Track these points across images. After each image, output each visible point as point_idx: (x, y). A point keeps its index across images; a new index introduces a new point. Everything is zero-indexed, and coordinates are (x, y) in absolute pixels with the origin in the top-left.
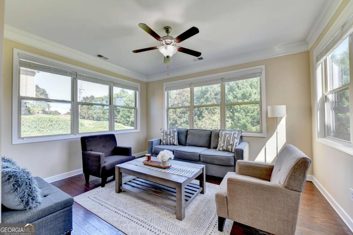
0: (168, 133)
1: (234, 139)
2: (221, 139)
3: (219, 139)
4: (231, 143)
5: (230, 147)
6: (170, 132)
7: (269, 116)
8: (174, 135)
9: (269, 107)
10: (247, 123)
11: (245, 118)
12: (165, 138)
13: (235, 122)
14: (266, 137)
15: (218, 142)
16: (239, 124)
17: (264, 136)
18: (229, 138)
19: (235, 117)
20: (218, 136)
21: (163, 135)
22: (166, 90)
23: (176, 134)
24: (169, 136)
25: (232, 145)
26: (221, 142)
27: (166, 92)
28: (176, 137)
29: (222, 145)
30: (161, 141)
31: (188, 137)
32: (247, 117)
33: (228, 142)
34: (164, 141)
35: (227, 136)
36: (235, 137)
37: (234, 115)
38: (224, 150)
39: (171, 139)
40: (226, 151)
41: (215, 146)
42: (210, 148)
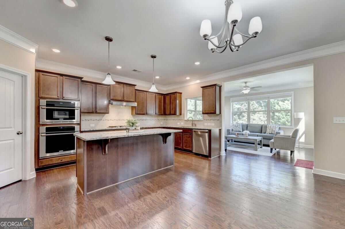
0: (237, 126)
2: (268, 128)
3: (267, 128)
4: (274, 130)
5: (273, 132)
6: (238, 125)
7: (295, 117)
8: (240, 127)
9: (295, 113)
10: (287, 122)
11: (285, 118)
12: (235, 128)
13: (275, 121)
14: (294, 128)
15: (266, 130)
16: (279, 123)
17: (292, 128)
18: (273, 128)
19: (275, 117)
20: (266, 127)
21: (234, 127)
22: (232, 102)
23: (241, 126)
24: (237, 127)
25: (274, 131)
27: (232, 103)
28: (241, 128)
29: (269, 131)
30: (233, 130)
31: (248, 128)
32: (287, 116)
33: (272, 130)
34: (235, 130)
35: (272, 127)
36: (276, 127)
37: (274, 115)
38: (270, 134)
39: (239, 128)
40: (271, 134)
41: (264, 132)
42: (261, 133)
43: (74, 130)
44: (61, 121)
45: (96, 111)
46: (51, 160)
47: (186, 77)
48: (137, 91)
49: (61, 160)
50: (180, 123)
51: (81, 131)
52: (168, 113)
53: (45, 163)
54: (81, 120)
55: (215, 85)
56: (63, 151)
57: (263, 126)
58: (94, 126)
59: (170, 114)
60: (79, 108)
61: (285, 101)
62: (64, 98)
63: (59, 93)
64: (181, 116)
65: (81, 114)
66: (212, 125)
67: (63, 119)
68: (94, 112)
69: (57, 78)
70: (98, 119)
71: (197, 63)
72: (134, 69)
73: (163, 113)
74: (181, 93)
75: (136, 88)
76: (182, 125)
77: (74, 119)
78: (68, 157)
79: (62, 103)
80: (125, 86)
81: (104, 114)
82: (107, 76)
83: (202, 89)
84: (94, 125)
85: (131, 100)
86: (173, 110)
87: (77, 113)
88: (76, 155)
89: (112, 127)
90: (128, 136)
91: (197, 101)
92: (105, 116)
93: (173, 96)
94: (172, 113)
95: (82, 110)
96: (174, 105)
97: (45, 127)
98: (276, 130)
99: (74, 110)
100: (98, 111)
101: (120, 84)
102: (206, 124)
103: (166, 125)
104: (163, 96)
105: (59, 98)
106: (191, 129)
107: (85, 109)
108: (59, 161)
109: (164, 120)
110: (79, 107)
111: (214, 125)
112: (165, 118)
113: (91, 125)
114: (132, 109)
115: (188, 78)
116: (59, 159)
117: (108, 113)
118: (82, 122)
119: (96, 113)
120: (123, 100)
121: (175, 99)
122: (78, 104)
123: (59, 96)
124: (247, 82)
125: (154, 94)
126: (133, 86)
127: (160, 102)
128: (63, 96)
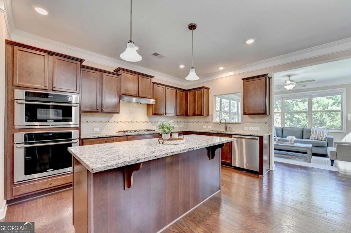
1: (324, 133)
2: (313, 133)
3: (311, 133)
4: (322, 135)
5: (321, 138)
14: (346, 132)
15: (310, 135)
18: (319, 133)
20: (309, 131)
25: (322, 137)
26: (313, 135)
28: (275, 132)
29: (314, 136)
31: (284, 132)
33: (319, 135)
35: (318, 131)
36: (324, 132)
38: (316, 140)
40: (318, 140)
41: (307, 137)
42: (302, 139)
43: (71, 138)
44: (51, 124)
45: (102, 110)
46: (35, 184)
47: (218, 68)
48: (154, 85)
49: (50, 184)
50: (207, 127)
51: (81, 138)
52: (191, 114)
53: (24, 190)
54: (81, 122)
55: (266, 75)
56: (52, 169)
57: (304, 130)
58: (99, 130)
59: (194, 115)
60: (78, 105)
61: (305, 102)
62: (54, 89)
63: (47, 80)
64: (208, 117)
65: (81, 114)
66: (255, 129)
67: (53, 121)
68: (99, 111)
69: (43, 57)
70: (104, 121)
71: (250, 42)
72: (154, 53)
73: (184, 114)
74: (208, 89)
75: (154, 80)
76: (209, 128)
77: (71, 121)
78: (60, 179)
79: (52, 97)
80: (140, 78)
81: (112, 115)
82: (128, 44)
83: (243, 81)
84: (99, 128)
85: (148, 96)
86: (199, 110)
87: (75, 111)
88: (72, 175)
89: (124, 132)
90: (172, 154)
91: (223, 100)
92: (113, 117)
93: (198, 92)
94: (196, 113)
95: (82, 108)
96: (200, 104)
97: (24, 133)
98: (324, 135)
99: (70, 108)
100: (105, 110)
101: (134, 74)
102: (246, 128)
103: (186, 129)
104: (184, 93)
105: (47, 88)
106: (230, 134)
107: (86, 107)
108: (47, 186)
109: (185, 122)
110: (78, 102)
111: (259, 130)
112: (185, 120)
113: (94, 129)
114: (148, 108)
115: (221, 68)
116: (47, 182)
117: (118, 113)
118: (82, 124)
119: (102, 111)
120: (137, 95)
121: (202, 95)
122: (76, 99)
123: (47, 85)
124: (291, 75)
125: (175, 89)
126: (150, 78)
127: (181, 99)
128: (54, 86)
